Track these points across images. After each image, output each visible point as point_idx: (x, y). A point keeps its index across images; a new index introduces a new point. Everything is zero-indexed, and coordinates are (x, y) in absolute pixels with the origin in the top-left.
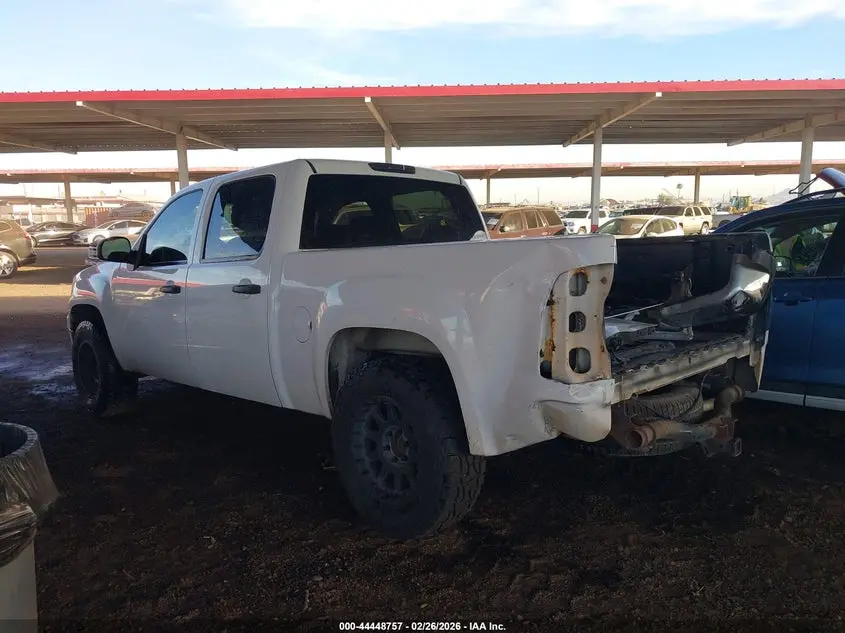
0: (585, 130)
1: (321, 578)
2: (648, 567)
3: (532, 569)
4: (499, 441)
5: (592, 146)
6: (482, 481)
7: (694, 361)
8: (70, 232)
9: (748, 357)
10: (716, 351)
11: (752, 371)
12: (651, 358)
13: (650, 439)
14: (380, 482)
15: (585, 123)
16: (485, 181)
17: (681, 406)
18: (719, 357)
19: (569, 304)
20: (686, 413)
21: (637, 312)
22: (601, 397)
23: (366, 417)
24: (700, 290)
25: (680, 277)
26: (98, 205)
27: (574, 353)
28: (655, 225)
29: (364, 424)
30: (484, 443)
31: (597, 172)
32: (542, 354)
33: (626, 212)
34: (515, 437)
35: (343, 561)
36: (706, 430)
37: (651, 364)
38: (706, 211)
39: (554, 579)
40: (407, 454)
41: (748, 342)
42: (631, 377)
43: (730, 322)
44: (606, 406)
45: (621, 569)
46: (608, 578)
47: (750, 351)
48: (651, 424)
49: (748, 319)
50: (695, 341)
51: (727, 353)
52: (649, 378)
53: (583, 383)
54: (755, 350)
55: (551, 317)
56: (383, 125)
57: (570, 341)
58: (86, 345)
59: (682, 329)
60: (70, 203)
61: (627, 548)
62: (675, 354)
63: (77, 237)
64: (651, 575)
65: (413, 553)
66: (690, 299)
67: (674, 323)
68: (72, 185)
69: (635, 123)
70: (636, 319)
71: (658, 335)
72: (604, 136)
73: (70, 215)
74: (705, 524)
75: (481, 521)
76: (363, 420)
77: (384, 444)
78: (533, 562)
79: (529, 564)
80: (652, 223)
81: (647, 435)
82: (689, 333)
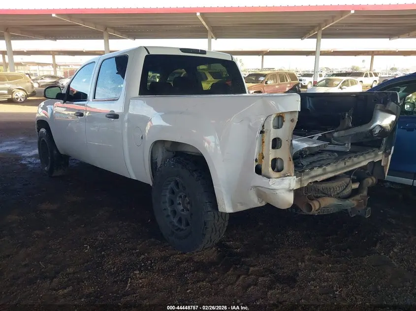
0: (313, 31)
1: (139, 272)
2: (312, 275)
3: (250, 273)
4: (234, 205)
5: (316, 39)
6: (226, 225)
7: (347, 164)
8: (55, 80)
9: (381, 160)
10: (361, 158)
11: (383, 168)
12: (322, 162)
13: (317, 207)
14: (175, 221)
15: (313, 28)
16: (261, 56)
17: (338, 189)
18: (363, 161)
19: (273, 133)
20: (342, 192)
21: (320, 135)
22: (287, 187)
23: (169, 187)
24: (356, 123)
25: (345, 115)
26: (71, 66)
27: (274, 161)
28: (346, 83)
29: (168, 191)
30: (226, 206)
31: (318, 53)
32: (256, 160)
33: (333, 75)
34: (242, 204)
35: (152, 263)
36: (351, 203)
37: (320, 167)
38: (376, 75)
39: (260, 279)
40: (189, 208)
41: (382, 152)
42: (308, 174)
43: (371, 142)
44: (291, 190)
45: (298, 275)
46: (290, 280)
47: (383, 157)
48: (318, 199)
49: (382, 140)
50: (351, 152)
51: (368, 159)
52: (318, 174)
53: (278, 178)
54: (385, 157)
55: (263, 140)
56: (207, 27)
57: (272, 154)
58: (43, 140)
59: (345, 144)
60: (55, 66)
61: (303, 264)
62: (336, 160)
63: (58, 83)
64: (314, 280)
65: (189, 260)
66: (350, 128)
67: (341, 141)
68: (56, 56)
69: (340, 28)
70: (319, 139)
71: (331, 147)
72: (323, 34)
73: (55, 71)
74: (348, 250)
75: (228, 243)
76: (167, 189)
77: (178, 202)
78: (251, 269)
79: (249, 269)
80: (345, 81)
81: (316, 205)
82: (348, 147)
